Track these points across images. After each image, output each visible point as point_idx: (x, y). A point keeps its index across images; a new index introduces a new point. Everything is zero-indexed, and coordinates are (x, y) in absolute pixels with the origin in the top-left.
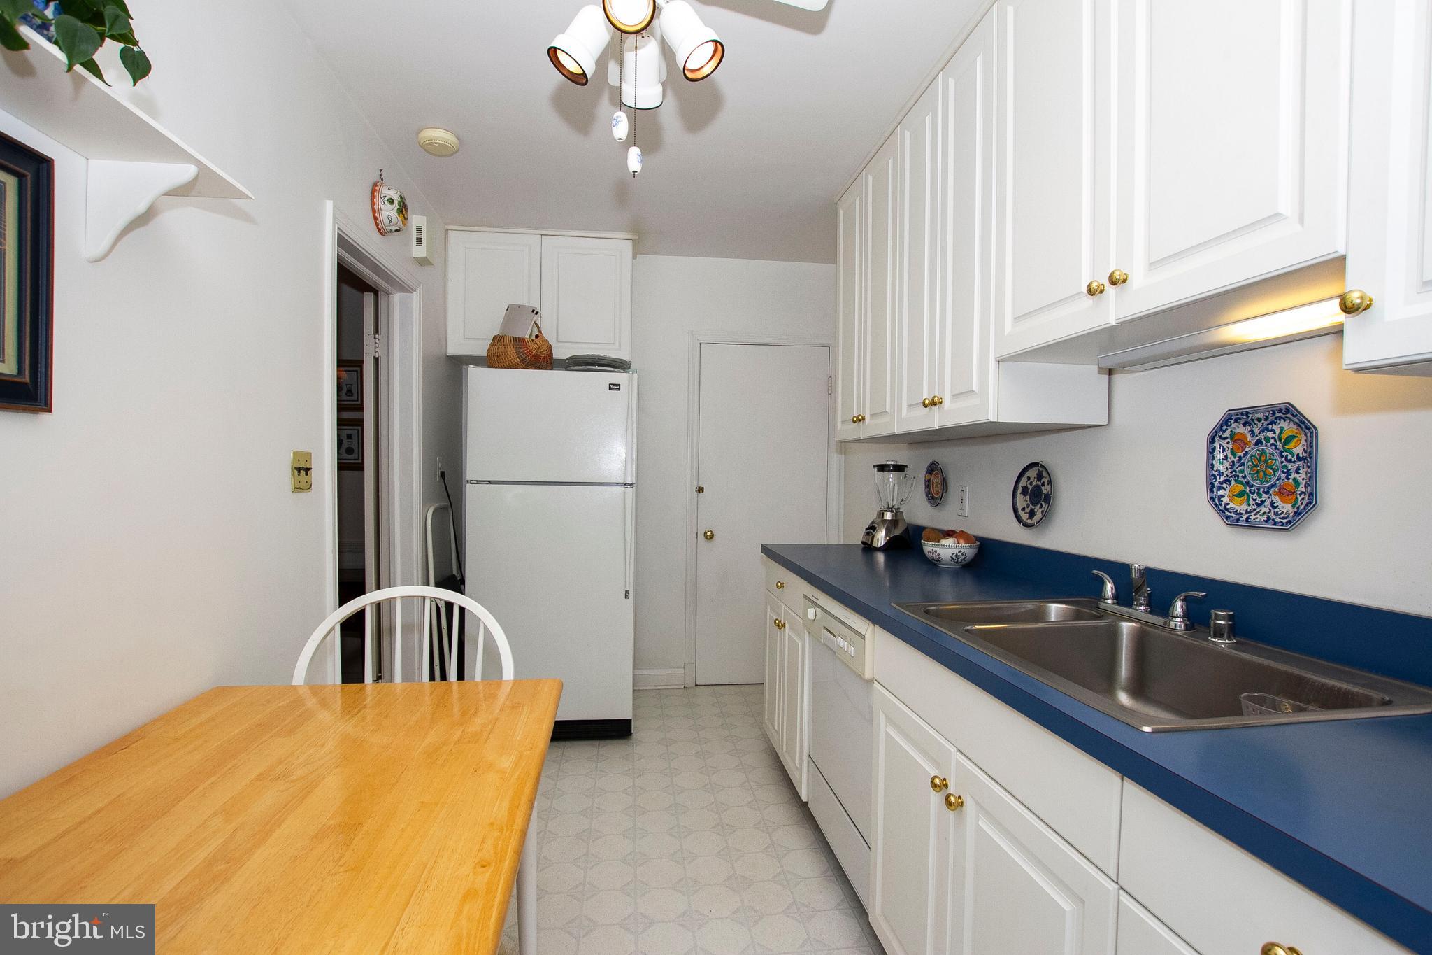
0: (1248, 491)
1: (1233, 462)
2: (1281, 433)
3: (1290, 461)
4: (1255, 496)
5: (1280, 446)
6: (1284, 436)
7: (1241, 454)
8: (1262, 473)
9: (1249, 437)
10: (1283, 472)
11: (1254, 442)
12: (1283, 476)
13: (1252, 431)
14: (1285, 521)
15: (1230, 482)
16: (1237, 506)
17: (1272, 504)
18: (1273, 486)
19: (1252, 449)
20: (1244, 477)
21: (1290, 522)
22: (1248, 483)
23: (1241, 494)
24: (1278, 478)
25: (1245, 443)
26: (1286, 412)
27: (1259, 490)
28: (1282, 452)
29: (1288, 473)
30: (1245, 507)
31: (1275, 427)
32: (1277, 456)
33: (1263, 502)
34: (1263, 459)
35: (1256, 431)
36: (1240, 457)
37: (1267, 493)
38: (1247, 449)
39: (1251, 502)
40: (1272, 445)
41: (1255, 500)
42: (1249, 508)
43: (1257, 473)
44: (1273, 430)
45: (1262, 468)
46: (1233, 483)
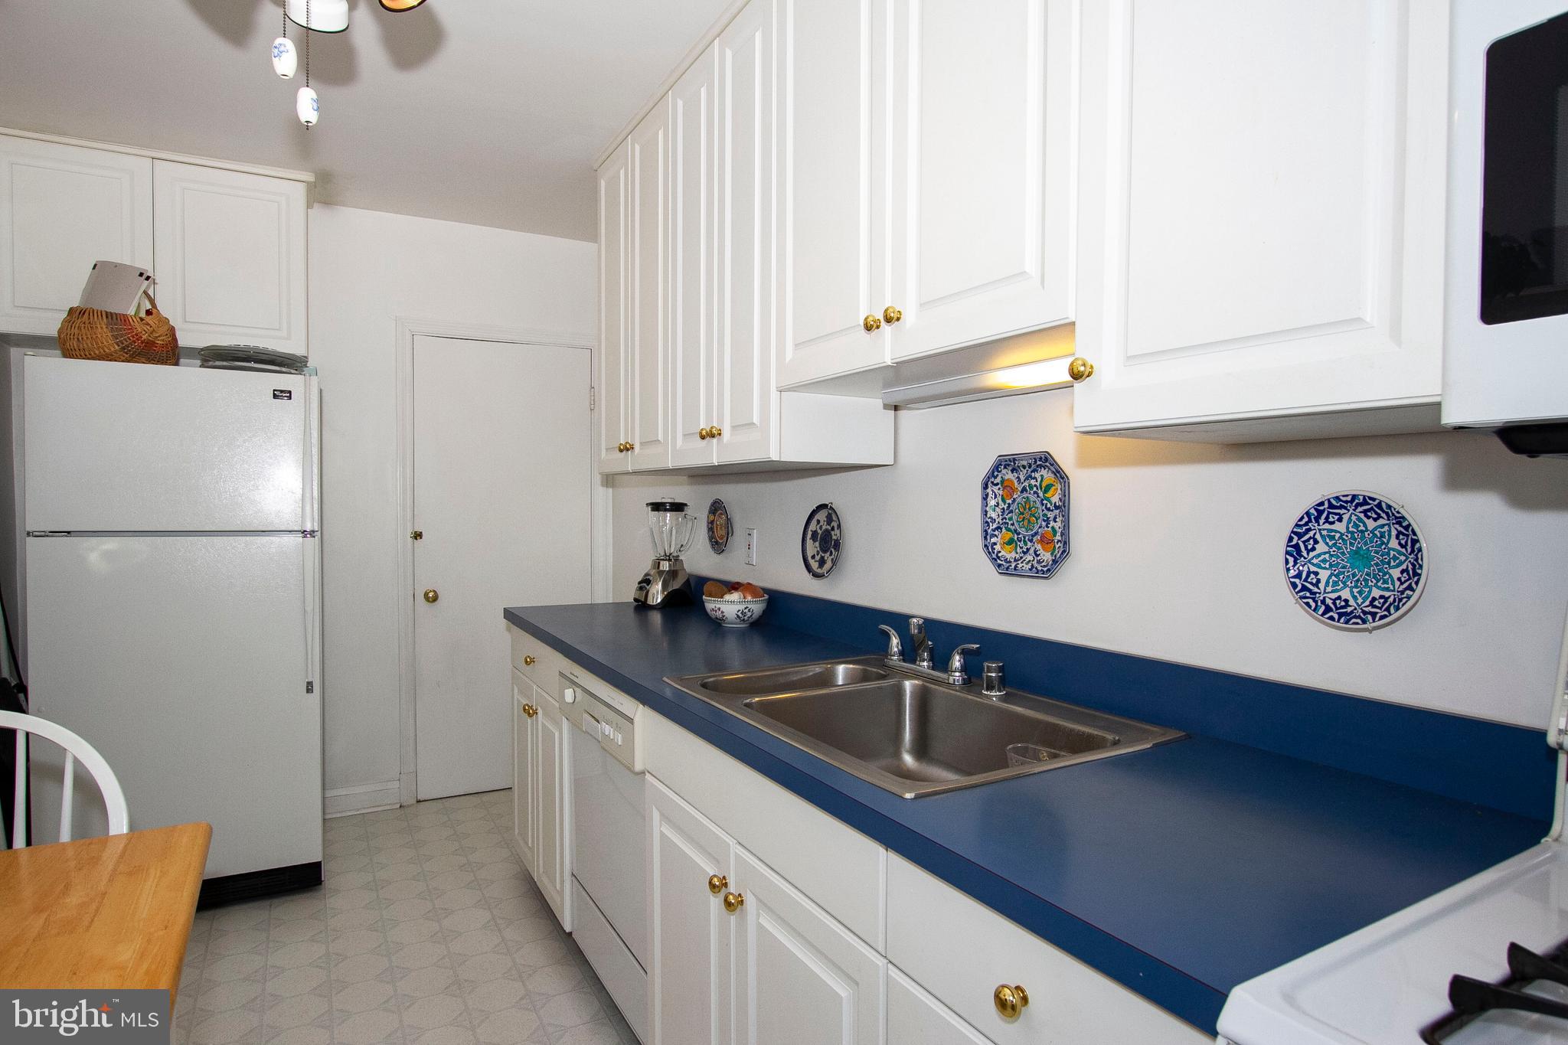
0: (1016, 539)
1: (1003, 509)
2: (1042, 481)
3: (1049, 509)
4: (1022, 544)
5: (1041, 494)
6: (1044, 485)
7: (1011, 502)
8: (1027, 521)
9: (1016, 484)
10: (1044, 521)
11: (1020, 489)
12: (1044, 524)
13: (1018, 477)
14: (1045, 569)
15: (1001, 529)
16: (1007, 554)
17: (1035, 552)
18: (1036, 533)
19: (1019, 496)
20: (1013, 524)
21: (1049, 570)
22: (1016, 531)
23: (1010, 542)
24: (1038, 526)
25: (1013, 490)
26: (1044, 460)
27: (1024, 537)
28: (1042, 500)
29: (1047, 521)
30: (1013, 555)
31: (1037, 475)
32: (1038, 504)
33: (1028, 549)
34: (1027, 507)
35: (1022, 479)
36: (1009, 504)
37: (1031, 541)
38: (1015, 496)
39: (1019, 550)
40: (1035, 493)
41: (1021, 548)
42: (1017, 556)
43: (1023, 520)
44: (1035, 478)
45: (1027, 516)
46: (1004, 530)
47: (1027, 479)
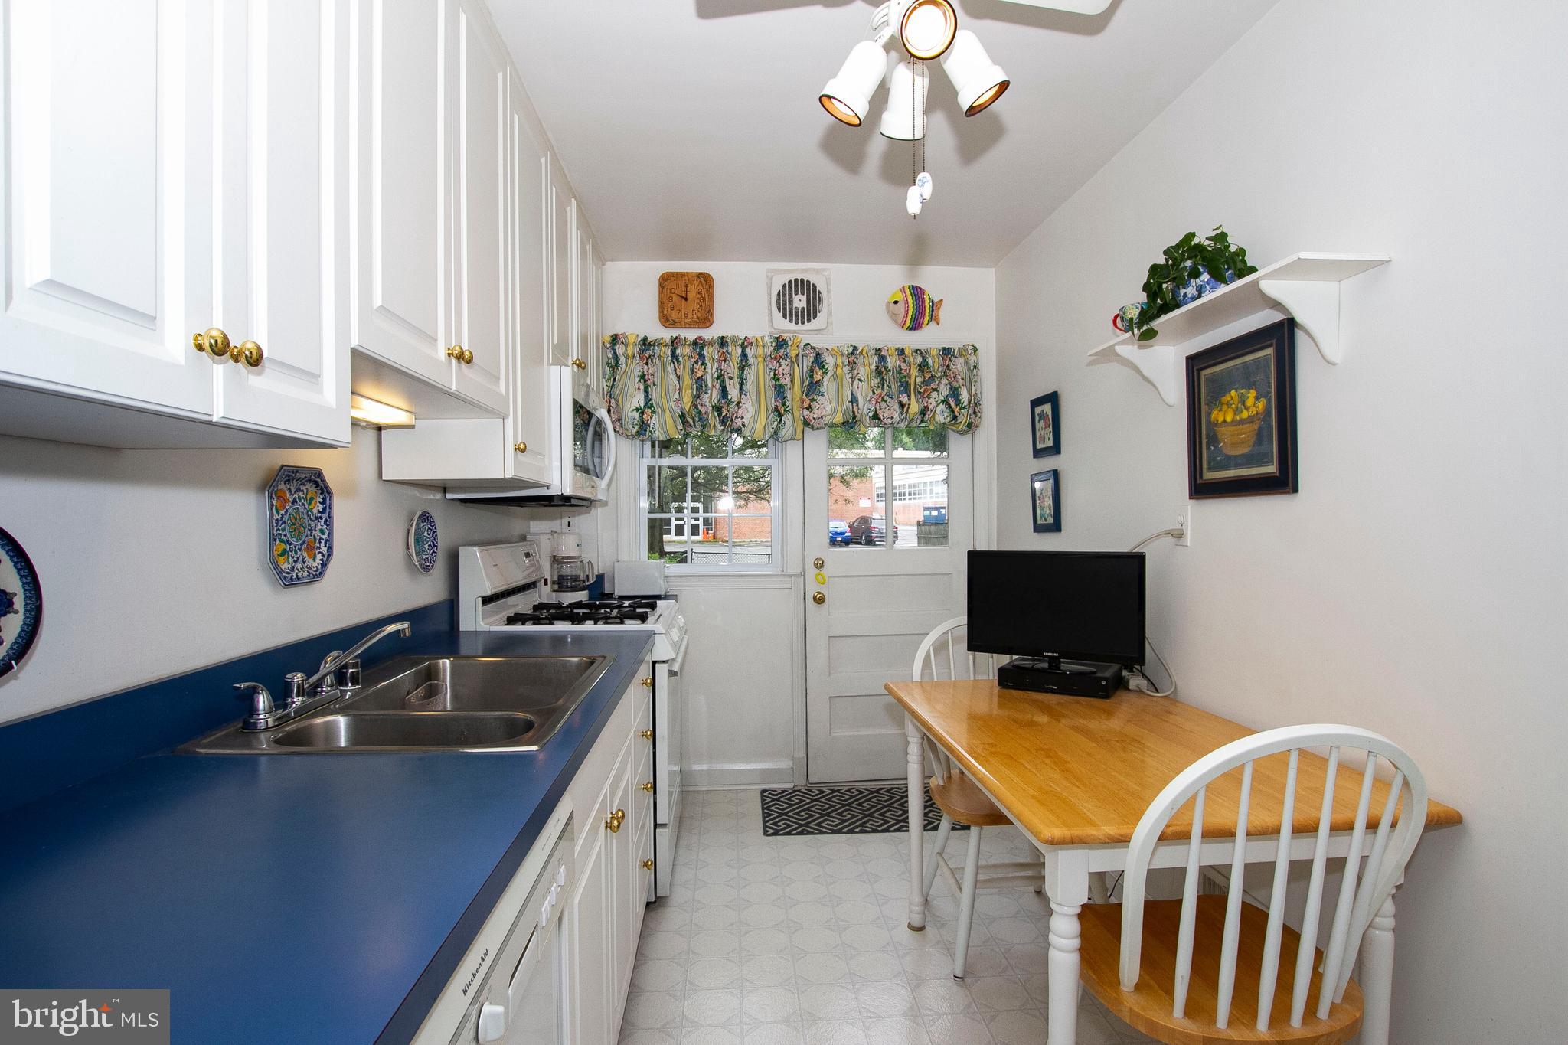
0: (288, 549)
1: (278, 520)
2: (306, 494)
3: (311, 520)
4: (293, 554)
5: (307, 506)
6: (308, 497)
7: (283, 512)
8: (297, 531)
9: (288, 495)
10: (309, 530)
11: (291, 500)
12: (309, 533)
13: (290, 489)
14: (318, 573)
16: (282, 565)
17: (303, 559)
18: (303, 543)
19: (291, 507)
20: (285, 535)
21: (321, 573)
22: (288, 541)
23: (284, 553)
24: (306, 535)
25: (286, 501)
26: (316, 476)
27: (295, 547)
28: (308, 511)
29: (311, 531)
30: (287, 565)
31: (304, 488)
32: (305, 516)
33: (298, 558)
34: (298, 517)
35: (293, 490)
36: (282, 515)
37: (300, 550)
38: (287, 507)
39: (291, 560)
40: (302, 504)
41: (293, 557)
42: (290, 566)
43: (294, 531)
44: (302, 491)
45: (297, 526)
46: (278, 542)
47: (296, 491)
